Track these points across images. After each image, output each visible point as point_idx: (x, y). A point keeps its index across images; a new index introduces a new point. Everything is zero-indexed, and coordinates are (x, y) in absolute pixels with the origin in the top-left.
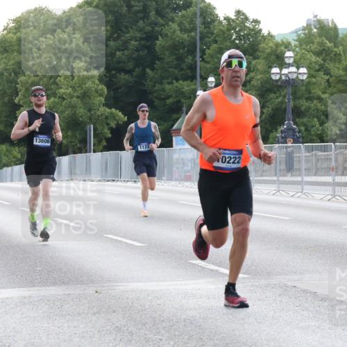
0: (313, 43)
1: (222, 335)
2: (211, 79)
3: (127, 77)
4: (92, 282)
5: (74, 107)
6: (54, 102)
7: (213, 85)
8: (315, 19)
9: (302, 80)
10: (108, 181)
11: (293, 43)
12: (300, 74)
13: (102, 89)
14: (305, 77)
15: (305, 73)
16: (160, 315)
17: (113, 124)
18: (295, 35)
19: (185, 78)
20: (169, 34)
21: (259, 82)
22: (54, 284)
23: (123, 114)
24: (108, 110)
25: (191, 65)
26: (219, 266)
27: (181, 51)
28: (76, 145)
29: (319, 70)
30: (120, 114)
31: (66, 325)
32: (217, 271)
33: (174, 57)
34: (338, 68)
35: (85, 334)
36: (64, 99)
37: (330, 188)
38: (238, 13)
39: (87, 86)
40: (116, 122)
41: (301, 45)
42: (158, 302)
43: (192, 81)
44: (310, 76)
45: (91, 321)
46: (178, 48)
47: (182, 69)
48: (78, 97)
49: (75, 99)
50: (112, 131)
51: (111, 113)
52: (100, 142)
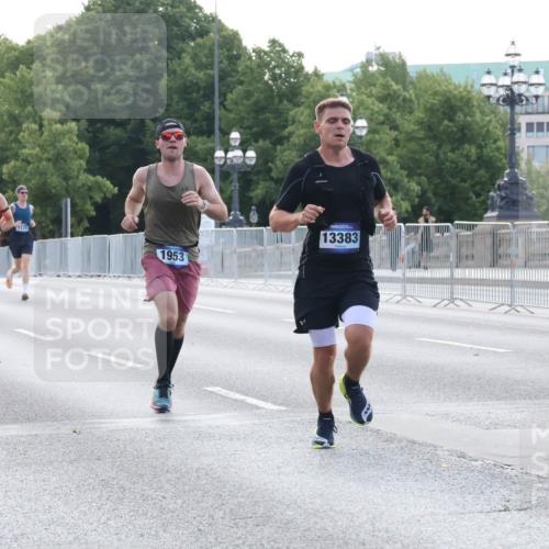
0: (374, 85)
1: (249, 491)
2: (235, 135)
3: (118, 131)
4: (68, 417)
5: (43, 174)
6: (15, 167)
7: (237, 144)
8: (377, 52)
9: (361, 137)
10: (92, 276)
11: (348, 86)
12: (357, 128)
13: (83, 149)
14: (364, 132)
15: (364, 127)
16: (163, 463)
17: (98, 198)
18: (351, 74)
19: (199, 133)
20: (179, 71)
21: (302, 139)
22: (15, 421)
23: (112, 183)
24: (91, 178)
25: (209, 114)
26: (246, 395)
27: (194, 95)
28: (48, 226)
29: (383, 123)
30: (108, 182)
31: (31, 478)
32: (242, 401)
33: (185, 103)
34: (409, 121)
35: (58, 491)
36: (29, 163)
37: (399, 286)
38: (273, 42)
39: (63, 144)
40: (102, 195)
41: (358, 88)
42: (161, 445)
43: (209, 137)
44: (371, 131)
45: (66, 472)
46: (189, 90)
47: (196, 121)
48: (49, 160)
49: (44, 163)
50: (97, 207)
51: (97, 182)
52: (80, 222)
